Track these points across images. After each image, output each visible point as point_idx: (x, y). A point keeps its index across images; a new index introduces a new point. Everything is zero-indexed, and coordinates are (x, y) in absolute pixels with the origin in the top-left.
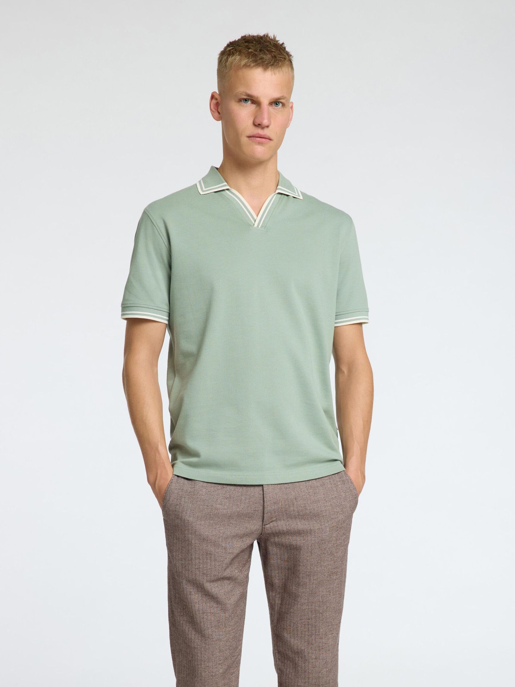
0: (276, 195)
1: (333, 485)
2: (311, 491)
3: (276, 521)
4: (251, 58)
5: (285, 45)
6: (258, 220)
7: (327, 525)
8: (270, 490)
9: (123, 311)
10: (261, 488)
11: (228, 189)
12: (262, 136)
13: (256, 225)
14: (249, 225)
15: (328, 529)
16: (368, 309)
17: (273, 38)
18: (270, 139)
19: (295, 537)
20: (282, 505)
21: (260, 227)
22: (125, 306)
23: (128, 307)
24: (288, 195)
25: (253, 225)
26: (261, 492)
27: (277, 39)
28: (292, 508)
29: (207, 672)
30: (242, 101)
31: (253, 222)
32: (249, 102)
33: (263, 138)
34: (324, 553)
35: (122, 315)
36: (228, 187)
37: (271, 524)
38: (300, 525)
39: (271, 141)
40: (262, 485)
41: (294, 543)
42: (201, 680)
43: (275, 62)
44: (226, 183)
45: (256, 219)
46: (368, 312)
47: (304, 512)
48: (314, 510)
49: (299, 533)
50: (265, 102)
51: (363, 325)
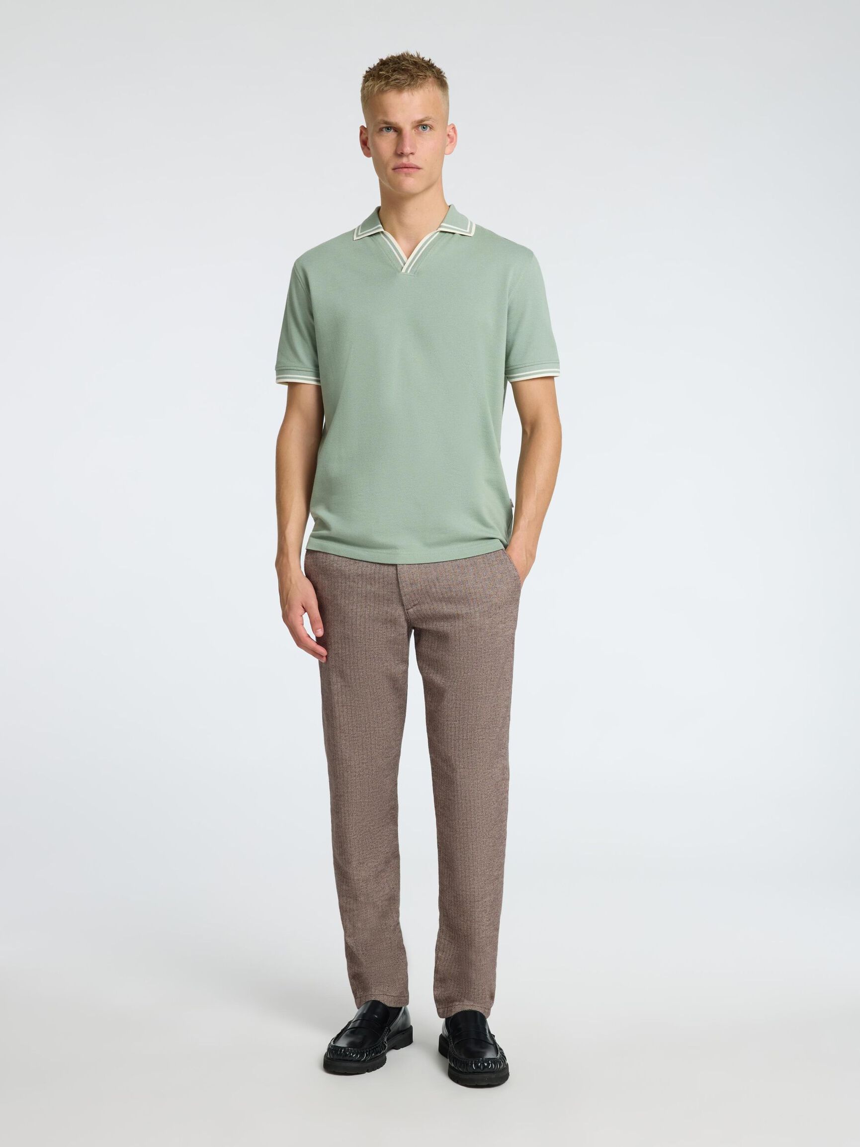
0: (438, 233)
1: (487, 565)
2: (458, 571)
3: (419, 604)
4: (384, 80)
5: (433, 61)
6: (407, 264)
7: (477, 609)
8: (405, 569)
9: (277, 374)
10: (394, 567)
11: (382, 232)
12: (407, 166)
13: (404, 271)
14: (395, 270)
15: (478, 614)
16: (558, 360)
17: (416, 56)
18: (419, 168)
19: (442, 623)
20: (421, 586)
21: (409, 272)
22: (280, 368)
23: (282, 370)
24: (454, 233)
25: (399, 269)
26: (395, 572)
27: (421, 56)
28: (434, 590)
29: (349, 772)
30: (384, 129)
31: (402, 264)
32: (392, 130)
33: (409, 168)
34: (475, 643)
35: (277, 379)
36: (382, 230)
37: (415, 608)
38: (447, 609)
39: (421, 170)
40: (396, 565)
41: (441, 629)
42: (343, 780)
43: (411, 81)
44: (381, 226)
45: (405, 261)
46: (559, 363)
47: (449, 594)
48: (461, 592)
49: (446, 617)
50: (407, 128)
51: (555, 378)
